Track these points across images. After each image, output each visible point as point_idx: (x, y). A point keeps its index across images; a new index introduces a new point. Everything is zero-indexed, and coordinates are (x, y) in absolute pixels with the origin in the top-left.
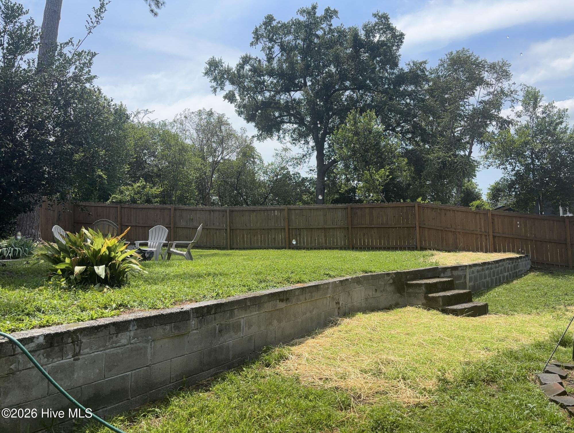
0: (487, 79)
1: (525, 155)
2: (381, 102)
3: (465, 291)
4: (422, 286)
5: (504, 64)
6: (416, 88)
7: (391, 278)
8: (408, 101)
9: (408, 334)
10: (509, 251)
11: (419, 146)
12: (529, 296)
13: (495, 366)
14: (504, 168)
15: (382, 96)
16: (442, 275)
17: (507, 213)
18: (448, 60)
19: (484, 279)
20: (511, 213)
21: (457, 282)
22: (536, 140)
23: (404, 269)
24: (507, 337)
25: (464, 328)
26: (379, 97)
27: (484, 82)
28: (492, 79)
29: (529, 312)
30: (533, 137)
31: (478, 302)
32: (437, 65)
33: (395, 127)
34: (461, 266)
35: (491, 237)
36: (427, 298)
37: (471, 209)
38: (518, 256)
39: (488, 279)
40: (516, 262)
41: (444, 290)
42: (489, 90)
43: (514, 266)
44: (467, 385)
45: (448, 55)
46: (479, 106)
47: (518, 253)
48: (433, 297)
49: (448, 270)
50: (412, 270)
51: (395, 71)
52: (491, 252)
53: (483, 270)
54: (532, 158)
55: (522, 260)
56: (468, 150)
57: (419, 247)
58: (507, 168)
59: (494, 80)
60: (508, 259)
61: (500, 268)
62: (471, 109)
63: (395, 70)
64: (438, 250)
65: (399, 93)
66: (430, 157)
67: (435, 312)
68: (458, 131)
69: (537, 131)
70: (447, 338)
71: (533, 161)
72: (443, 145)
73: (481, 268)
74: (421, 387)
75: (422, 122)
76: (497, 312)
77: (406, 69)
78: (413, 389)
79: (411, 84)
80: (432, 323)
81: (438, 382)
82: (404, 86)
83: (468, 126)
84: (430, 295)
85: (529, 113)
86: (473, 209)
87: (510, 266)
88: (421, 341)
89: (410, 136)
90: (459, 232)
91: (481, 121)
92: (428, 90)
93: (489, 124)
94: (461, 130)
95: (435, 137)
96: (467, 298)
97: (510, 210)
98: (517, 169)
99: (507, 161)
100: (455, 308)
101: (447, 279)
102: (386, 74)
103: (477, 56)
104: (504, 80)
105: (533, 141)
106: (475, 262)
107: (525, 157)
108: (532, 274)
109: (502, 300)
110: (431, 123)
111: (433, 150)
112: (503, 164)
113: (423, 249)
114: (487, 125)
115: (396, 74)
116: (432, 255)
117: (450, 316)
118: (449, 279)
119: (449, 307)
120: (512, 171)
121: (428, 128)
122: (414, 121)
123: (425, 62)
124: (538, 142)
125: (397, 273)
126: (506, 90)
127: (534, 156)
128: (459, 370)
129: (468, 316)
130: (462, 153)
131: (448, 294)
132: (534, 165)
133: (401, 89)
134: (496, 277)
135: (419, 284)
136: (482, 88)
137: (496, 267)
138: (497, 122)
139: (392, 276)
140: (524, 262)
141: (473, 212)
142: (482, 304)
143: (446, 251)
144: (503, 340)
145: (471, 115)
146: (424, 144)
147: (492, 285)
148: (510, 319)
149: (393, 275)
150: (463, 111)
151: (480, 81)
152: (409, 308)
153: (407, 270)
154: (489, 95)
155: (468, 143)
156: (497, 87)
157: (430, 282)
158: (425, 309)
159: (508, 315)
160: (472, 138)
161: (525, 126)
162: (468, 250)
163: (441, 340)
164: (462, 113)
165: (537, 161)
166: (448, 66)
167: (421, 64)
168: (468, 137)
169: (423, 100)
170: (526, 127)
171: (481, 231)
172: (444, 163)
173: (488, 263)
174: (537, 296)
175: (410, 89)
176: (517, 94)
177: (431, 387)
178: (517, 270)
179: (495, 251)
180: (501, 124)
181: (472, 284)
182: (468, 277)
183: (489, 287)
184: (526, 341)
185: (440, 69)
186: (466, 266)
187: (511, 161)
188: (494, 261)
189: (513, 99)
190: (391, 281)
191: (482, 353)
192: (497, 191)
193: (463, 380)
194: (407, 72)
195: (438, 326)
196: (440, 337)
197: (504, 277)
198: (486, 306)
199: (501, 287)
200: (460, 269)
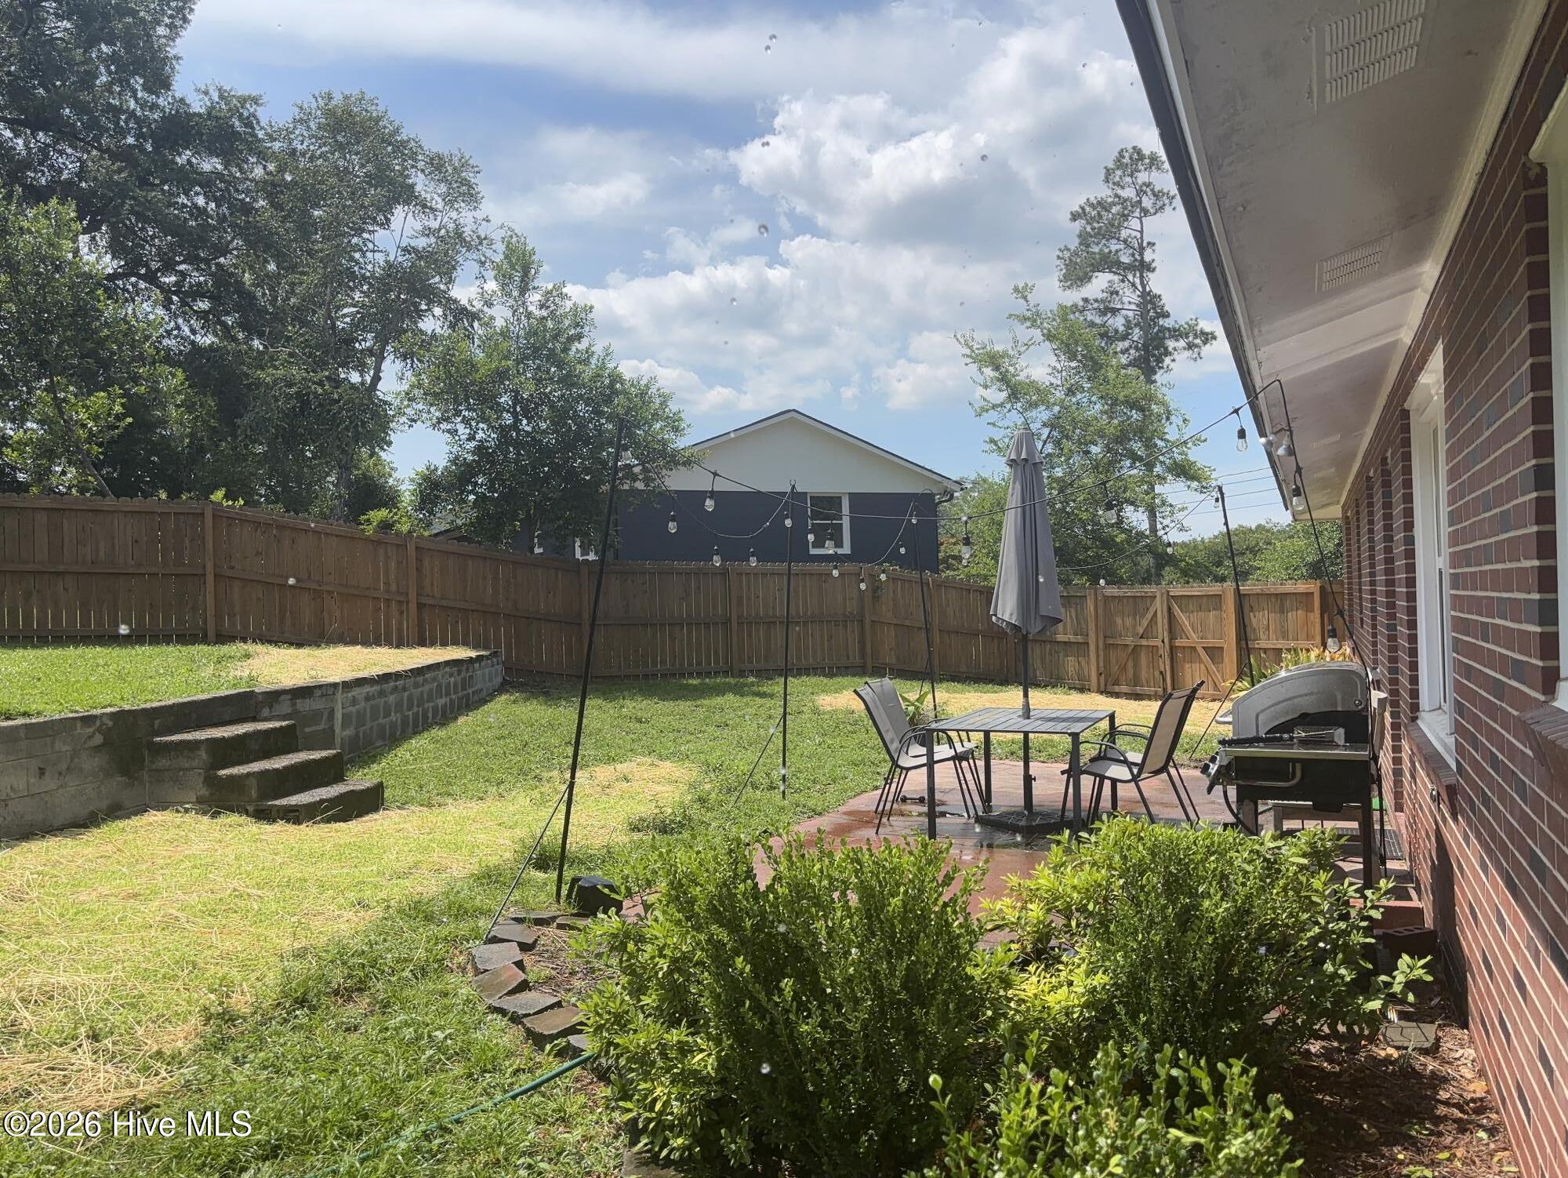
0: (423, 193)
1: (498, 404)
2: (109, 184)
3: (324, 753)
4: (199, 749)
5: (465, 165)
6: (226, 168)
7: (99, 730)
8: (201, 201)
9: (136, 895)
10: (455, 643)
11: (234, 339)
12: (487, 754)
13: (371, 947)
14: (448, 431)
15: (115, 167)
16: (266, 712)
17: (454, 546)
18: (319, 112)
19: (385, 717)
20: (465, 548)
21: (307, 730)
22: (524, 371)
23: (146, 701)
24: (416, 865)
25: (311, 855)
26: (101, 167)
27: (416, 197)
28: (436, 196)
29: (481, 795)
30: (518, 362)
31: (359, 780)
32: (290, 120)
33: (158, 270)
34: (320, 687)
35: (413, 606)
36: (211, 781)
37: (363, 530)
38: (473, 654)
39: (393, 717)
40: (467, 669)
41: (267, 755)
42: (427, 223)
43: (464, 680)
44: (288, 1013)
45: (319, 99)
46: (400, 259)
47: (475, 647)
48: (231, 777)
49: (283, 697)
50: (170, 702)
51: (161, 101)
52: (410, 645)
53: (382, 693)
54: (515, 414)
55: (483, 663)
56: (372, 372)
57: (211, 633)
58: (456, 431)
59: (439, 200)
60: (447, 663)
61: (427, 687)
62: (382, 263)
63: (162, 99)
64: (270, 642)
65: (172, 169)
66: (265, 376)
67: (234, 818)
68: (346, 316)
69: (528, 348)
70: (254, 891)
71: (517, 421)
72: (303, 349)
73: (377, 688)
74: (146, 1052)
75: (244, 272)
76: (406, 803)
77: (197, 106)
78: (121, 1061)
79: (212, 152)
80: (219, 852)
81: (205, 1025)
82: (188, 152)
83: (372, 307)
84: (223, 772)
85: (511, 302)
86: (369, 530)
87: (452, 679)
88: (171, 911)
89: (203, 305)
90: (329, 592)
91: (405, 301)
92: (265, 182)
93: (426, 311)
94: (353, 315)
95: (282, 321)
96: (330, 773)
97: (461, 539)
98: (480, 435)
99: (458, 413)
100: (294, 803)
101: (277, 724)
102: (132, 104)
103: (396, 124)
104: (463, 205)
105: (518, 371)
106: (360, 675)
107: (499, 409)
108: (504, 697)
109: (423, 771)
110: (272, 281)
111: (272, 359)
112: (447, 420)
113: (223, 638)
114: (420, 314)
115: (163, 111)
116: (247, 656)
117: (280, 826)
118: (284, 724)
119: (277, 802)
120: (468, 440)
121: (262, 295)
122: (218, 265)
123: (256, 100)
124: (529, 375)
125: (121, 715)
126: (467, 231)
127: (518, 409)
128: (272, 978)
129: (328, 821)
130: (355, 378)
131: (276, 766)
132: (518, 431)
133: (178, 160)
134: (415, 709)
135: (189, 741)
136: (411, 214)
137: (416, 685)
138: (446, 308)
139: (103, 724)
140: (487, 671)
141: (368, 540)
142: (368, 785)
143: (291, 644)
144: (406, 875)
145: (380, 279)
146: (248, 338)
147: (403, 731)
148: (432, 817)
149: (105, 720)
150: (357, 262)
151: (405, 194)
152: (154, 817)
153: (155, 704)
154: (428, 235)
155: (370, 352)
156: (446, 219)
157: (226, 735)
158: (205, 813)
159: (430, 806)
160: (383, 340)
161: (502, 333)
162: (353, 642)
163: (237, 900)
164: (356, 268)
165: (525, 422)
166: (319, 128)
167: (243, 100)
168: (370, 336)
169: (247, 209)
170: (505, 334)
171: (388, 591)
172: (302, 398)
173: (397, 675)
174: (505, 753)
175: (206, 167)
176: (493, 247)
177: (180, 1044)
178: (470, 691)
179: (422, 643)
180: (454, 317)
181: (349, 732)
182: (339, 715)
183: (394, 738)
184: (462, 868)
185: (297, 132)
186: (335, 685)
187: (467, 413)
188: (411, 670)
189: (483, 259)
190: (98, 739)
191: (345, 919)
192: (432, 490)
193: (279, 1004)
194: (199, 115)
195: (237, 859)
196: (235, 890)
197: (435, 709)
198: (379, 788)
199: (426, 735)
200: (318, 693)
